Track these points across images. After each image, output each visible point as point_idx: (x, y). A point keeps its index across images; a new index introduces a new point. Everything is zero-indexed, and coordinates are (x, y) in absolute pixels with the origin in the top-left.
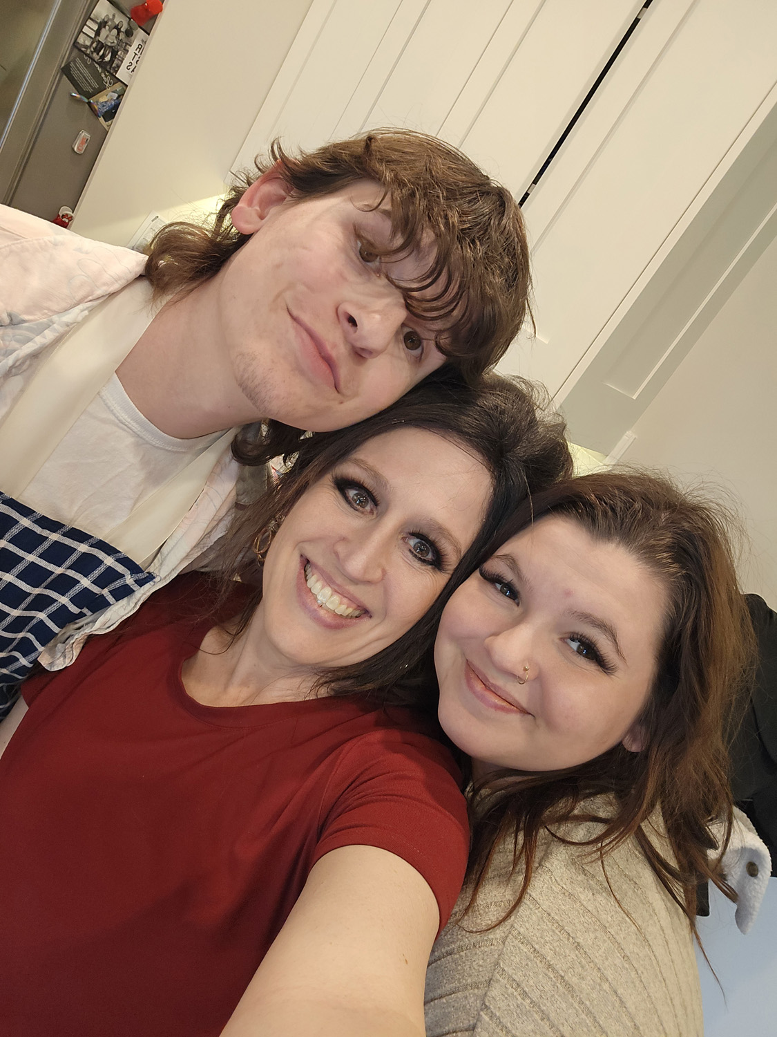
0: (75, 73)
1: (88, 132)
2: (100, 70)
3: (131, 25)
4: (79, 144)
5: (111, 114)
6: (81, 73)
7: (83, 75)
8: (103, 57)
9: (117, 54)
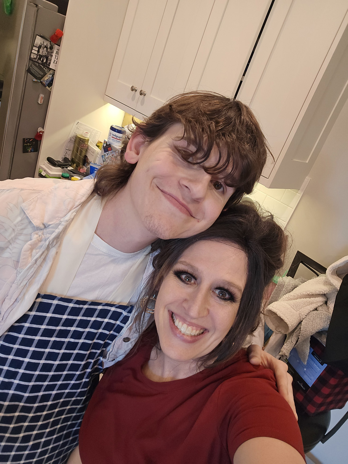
0: (32, 71)
1: (43, 94)
2: (43, 67)
3: (52, 44)
4: (40, 100)
5: (51, 84)
6: (35, 70)
7: (36, 71)
8: (43, 60)
9: (48, 58)
